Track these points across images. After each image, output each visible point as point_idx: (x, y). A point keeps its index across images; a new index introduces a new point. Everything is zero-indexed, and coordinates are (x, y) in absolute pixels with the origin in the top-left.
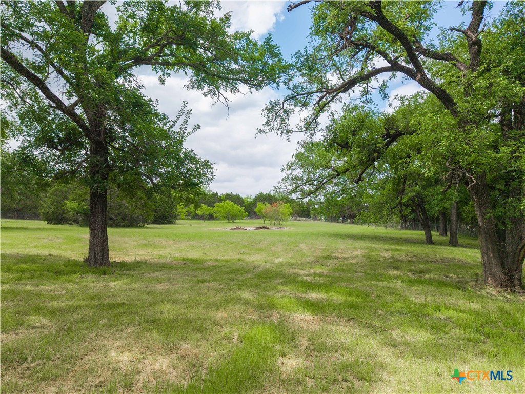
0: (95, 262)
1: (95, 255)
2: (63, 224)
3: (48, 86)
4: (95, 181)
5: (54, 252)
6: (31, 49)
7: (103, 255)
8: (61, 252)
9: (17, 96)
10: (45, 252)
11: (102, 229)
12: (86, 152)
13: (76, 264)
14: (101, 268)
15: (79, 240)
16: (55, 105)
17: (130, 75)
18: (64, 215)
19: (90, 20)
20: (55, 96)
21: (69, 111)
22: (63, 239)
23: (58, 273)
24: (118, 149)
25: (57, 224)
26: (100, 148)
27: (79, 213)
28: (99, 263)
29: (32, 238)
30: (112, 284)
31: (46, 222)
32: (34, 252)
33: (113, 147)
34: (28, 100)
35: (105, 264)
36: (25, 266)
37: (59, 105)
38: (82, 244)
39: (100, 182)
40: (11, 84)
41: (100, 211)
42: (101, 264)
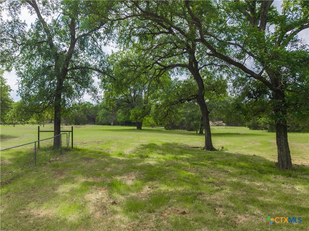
0: (283, 166)
1: (282, 162)
2: (258, 130)
3: (245, 66)
4: (278, 116)
5: (257, 154)
6: (235, 48)
7: (287, 162)
8: (260, 153)
9: (230, 70)
10: (251, 153)
11: (285, 146)
12: (270, 96)
13: (270, 165)
14: (288, 172)
15: (269, 144)
16: (250, 75)
17: (296, 41)
18: (258, 125)
19: (265, 17)
20: (250, 70)
21: (259, 77)
22: (260, 142)
23: (261, 172)
24: (291, 91)
25: (255, 129)
26: (279, 94)
27: (267, 124)
28: (285, 167)
29: (243, 141)
30: (297, 187)
31: (249, 128)
32: (246, 152)
33: (288, 91)
34: (236, 72)
35: (290, 168)
36: (242, 164)
37: (252, 74)
38: (271, 147)
39: (282, 117)
40: (227, 66)
41: (283, 134)
42: (287, 168)
